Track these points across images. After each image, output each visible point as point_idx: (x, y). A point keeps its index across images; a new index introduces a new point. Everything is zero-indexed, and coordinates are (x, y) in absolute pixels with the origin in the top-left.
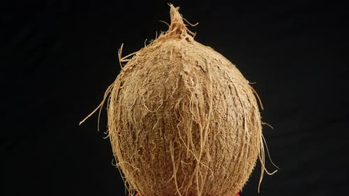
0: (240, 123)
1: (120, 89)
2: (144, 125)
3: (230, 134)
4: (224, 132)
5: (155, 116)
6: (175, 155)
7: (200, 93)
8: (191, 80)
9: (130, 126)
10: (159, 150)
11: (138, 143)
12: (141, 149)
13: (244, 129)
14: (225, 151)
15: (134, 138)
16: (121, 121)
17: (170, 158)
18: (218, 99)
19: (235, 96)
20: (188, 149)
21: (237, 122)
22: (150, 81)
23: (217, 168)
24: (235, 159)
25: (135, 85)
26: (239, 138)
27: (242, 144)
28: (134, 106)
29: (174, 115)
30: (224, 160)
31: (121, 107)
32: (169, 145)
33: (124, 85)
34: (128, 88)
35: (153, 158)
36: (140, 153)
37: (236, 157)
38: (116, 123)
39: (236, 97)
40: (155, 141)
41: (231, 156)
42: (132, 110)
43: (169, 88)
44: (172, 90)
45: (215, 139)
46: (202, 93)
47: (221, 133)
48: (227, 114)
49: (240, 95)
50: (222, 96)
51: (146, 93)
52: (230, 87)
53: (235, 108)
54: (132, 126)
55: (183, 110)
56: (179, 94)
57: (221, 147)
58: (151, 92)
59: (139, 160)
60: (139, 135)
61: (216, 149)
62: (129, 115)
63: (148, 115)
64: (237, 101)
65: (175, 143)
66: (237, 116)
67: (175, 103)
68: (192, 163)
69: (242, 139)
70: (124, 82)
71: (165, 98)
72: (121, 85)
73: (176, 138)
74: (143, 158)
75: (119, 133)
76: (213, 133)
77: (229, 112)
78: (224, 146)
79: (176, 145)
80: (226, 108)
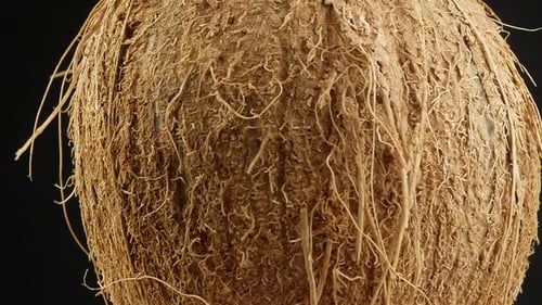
0: (501, 152)
1: (124, 49)
2: (216, 159)
3: (474, 186)
4: (459, 178)
5: (254, 132)
6: (316, 252)
7: (390, 59)
8: (362, 19)
9: (168, 163)
10: (264, 238)
11: (195, 215)
12: (204, 236)
13: (510, 168)
14: (461, 239)
15: (180, 200)
16: (133, 148)
17: (302, 261)
18: (442, 76)
19: (482, 68)
20: (361, 231)
21: (493, 147)
22: (232, 21)
23: (436, 290)
24: (485, 264)
25: (179, 34)
26: (498, 199)
27: (505, 216)
28: (180, 101)
29: (314, 130)
30: (456, 265)
31: (133, 103)
32: (296, 220)
33: (140, 32)
34: (155, 46)
35: (244, 263)
36: (201, 248)
37: (487, 255)
38: (115, 153)
39: (486, 72)
40: (254, 209)
41: (476, 252)
42: (175, 113)
43: (295, 44)
44: (305, 50)
45: (435, 200)
46: (395, 58)
47: (452, 181)
48: (467, 125)
49: (494, 67)
50: (452, 70)
51: (221, 59)
52: (467, 42)
53: (487, 107)
54: (174, 163)
55: (344, 110)
56: (328, 63)
57: (450, 224)
58: (238, 56)
59: (194, 270)
60: (198, 190)
61: (437, 234)
62: (163, 128)
63: (232, 130)
64: (489, 85)
65: (316, 214)
66: (491, 129)
67: (318, 90)
68: (363, 277)
69: (504, 200)
70: (137, 24)
71: (284, 76)
72: (129, 33)
73: (320, 199)
74: (210, 264)
75: (126, 187)
76: (429, 182)
77: (472, 117)
78: (457, 222)
79: (318, 221)
80: (462, 104)
